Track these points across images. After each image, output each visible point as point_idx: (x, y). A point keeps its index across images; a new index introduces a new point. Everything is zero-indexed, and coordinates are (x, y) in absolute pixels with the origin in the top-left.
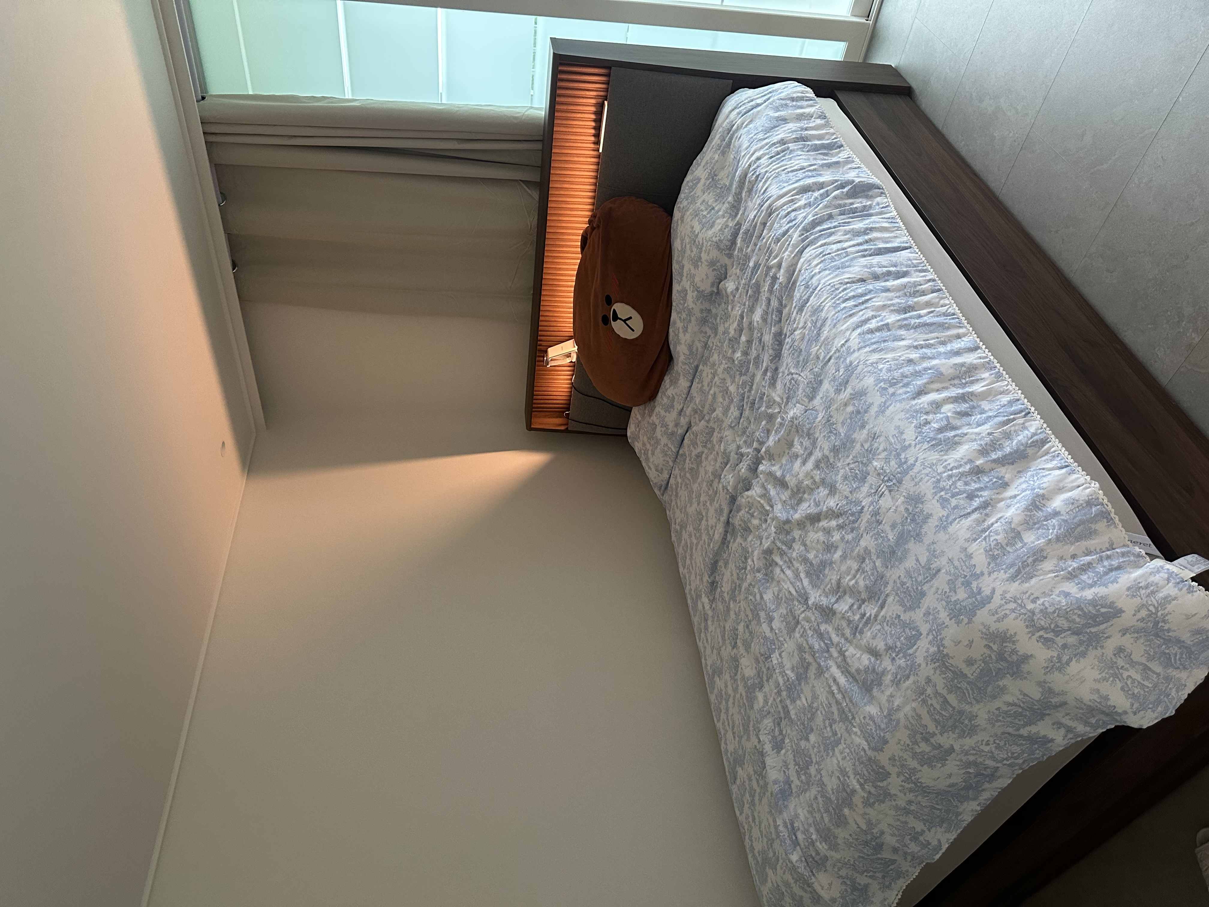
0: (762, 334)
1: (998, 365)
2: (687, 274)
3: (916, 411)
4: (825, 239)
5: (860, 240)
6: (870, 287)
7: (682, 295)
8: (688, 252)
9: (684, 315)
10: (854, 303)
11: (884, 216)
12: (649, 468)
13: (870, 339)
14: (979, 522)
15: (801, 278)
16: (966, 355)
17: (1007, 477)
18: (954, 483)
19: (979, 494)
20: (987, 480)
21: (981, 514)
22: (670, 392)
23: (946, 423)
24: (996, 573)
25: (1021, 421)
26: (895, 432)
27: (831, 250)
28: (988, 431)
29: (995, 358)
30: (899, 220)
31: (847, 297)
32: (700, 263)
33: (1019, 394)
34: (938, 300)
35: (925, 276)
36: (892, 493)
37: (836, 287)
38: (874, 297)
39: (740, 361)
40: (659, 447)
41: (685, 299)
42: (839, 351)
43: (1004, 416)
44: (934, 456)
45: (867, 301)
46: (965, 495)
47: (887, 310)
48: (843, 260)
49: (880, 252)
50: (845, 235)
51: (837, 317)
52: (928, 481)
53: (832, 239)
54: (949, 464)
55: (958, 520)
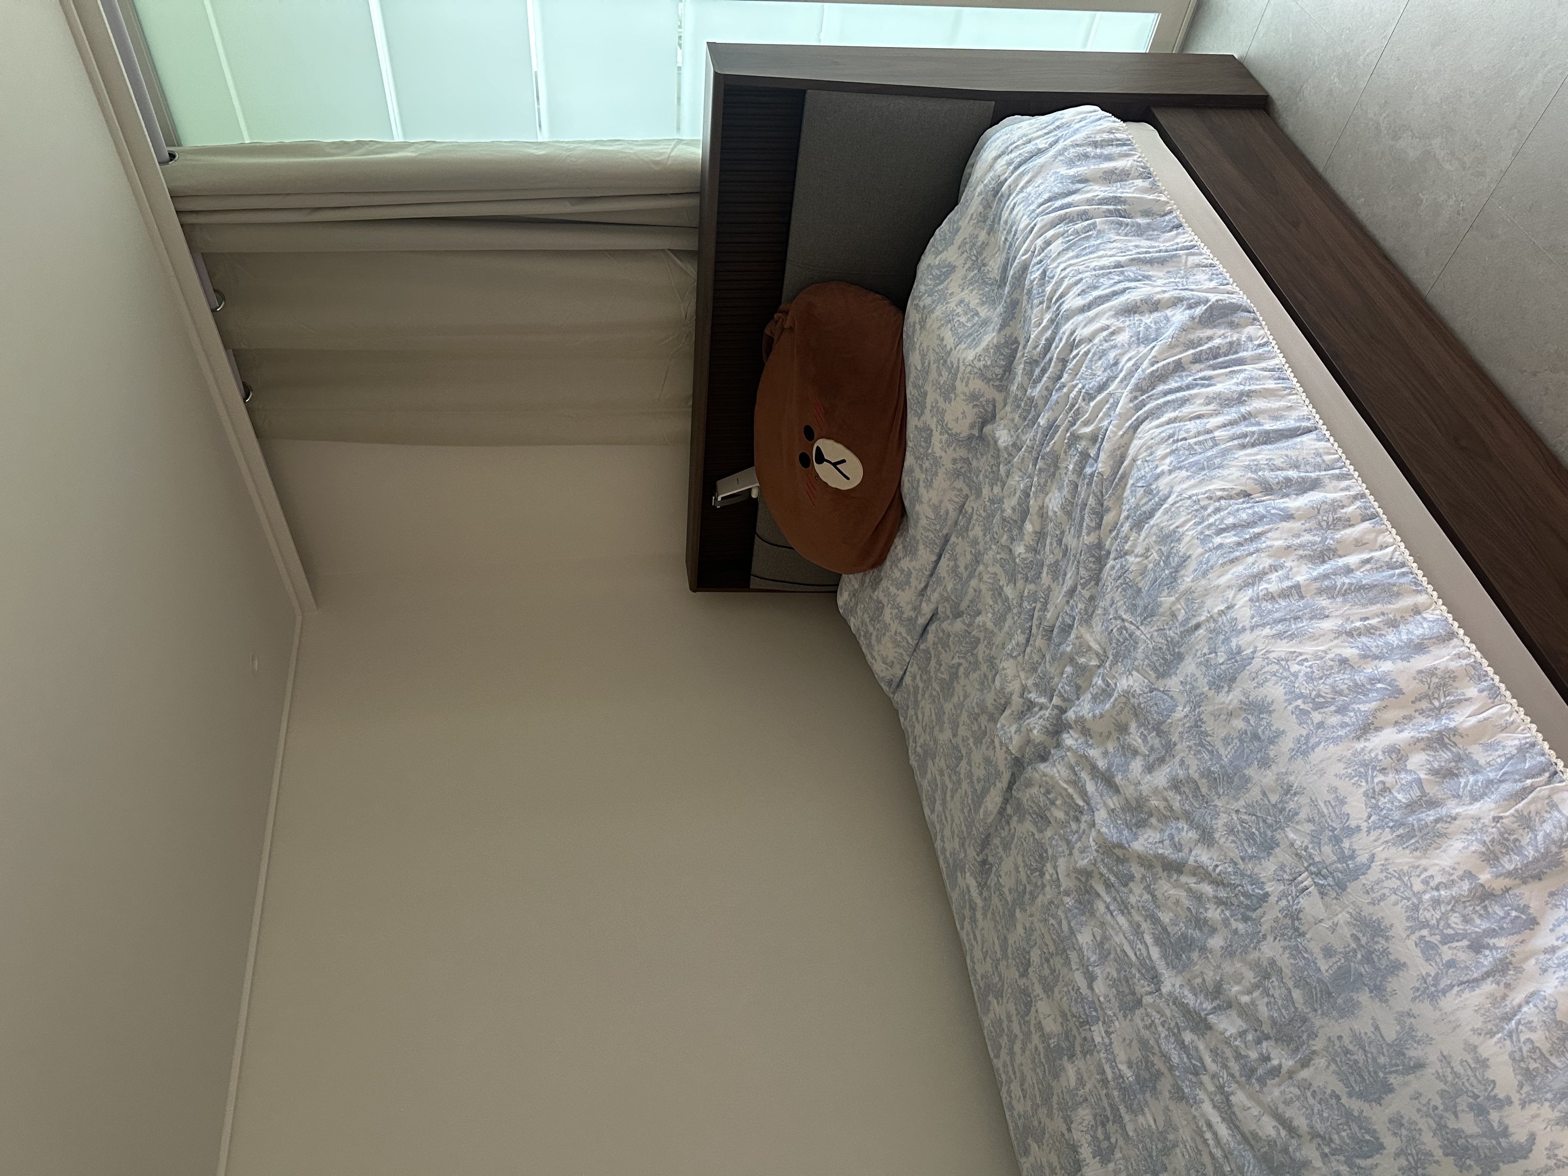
0: (1063, 532)
1: (1491, 671)
2: (932, 407)
3: (1365, 765)
4: (1175, 410)
5: (1232, 414)
6: (1260, 509)
7: (924, 435)
8: (933, 375)
9: (927, 465)
10: (1236, 539)
11: (1263, 365)
12: (873, 657)
13: (1270, 612)
14: (1497, 1001)
15: (1135, 474)
16: (1435, 651)
17: (1535, 905)
18: (1445, 916)
19: (1491, 942)
20: (1502, 914)
21: (1498, 984)
22: (905, 564)
23: (1419, 794)
24: (1535, 1106)
25: (1545, 791)
26: (1330, 797)
27: (1187, 431)
28: (1492, 814)
29: (1485, 655)
30: (1289, 373)
31: (1223, 526)
32: (953, 396)
33: (1533, 732)
34: (1373, 535)
35: (1347, 489)
36: (1326, 898)
37: (1202, 503)
38: (1270, 530)
39: (1025, 559)
40: (888, 634)
41: (928, 440)
42: (1215, 621)
43: (1516, 781)
44: (1403, 858)
45: (1258, 536)
46: (1465, 943)
47: (1293, 557)
48: (1209, 453)
49: (1268, 438)
50: (1208, 404)
51: (1208, 561)
52: (1396, 904)
53: (1186, 410)
54: (1432, 877)
55: (1456, 989)
